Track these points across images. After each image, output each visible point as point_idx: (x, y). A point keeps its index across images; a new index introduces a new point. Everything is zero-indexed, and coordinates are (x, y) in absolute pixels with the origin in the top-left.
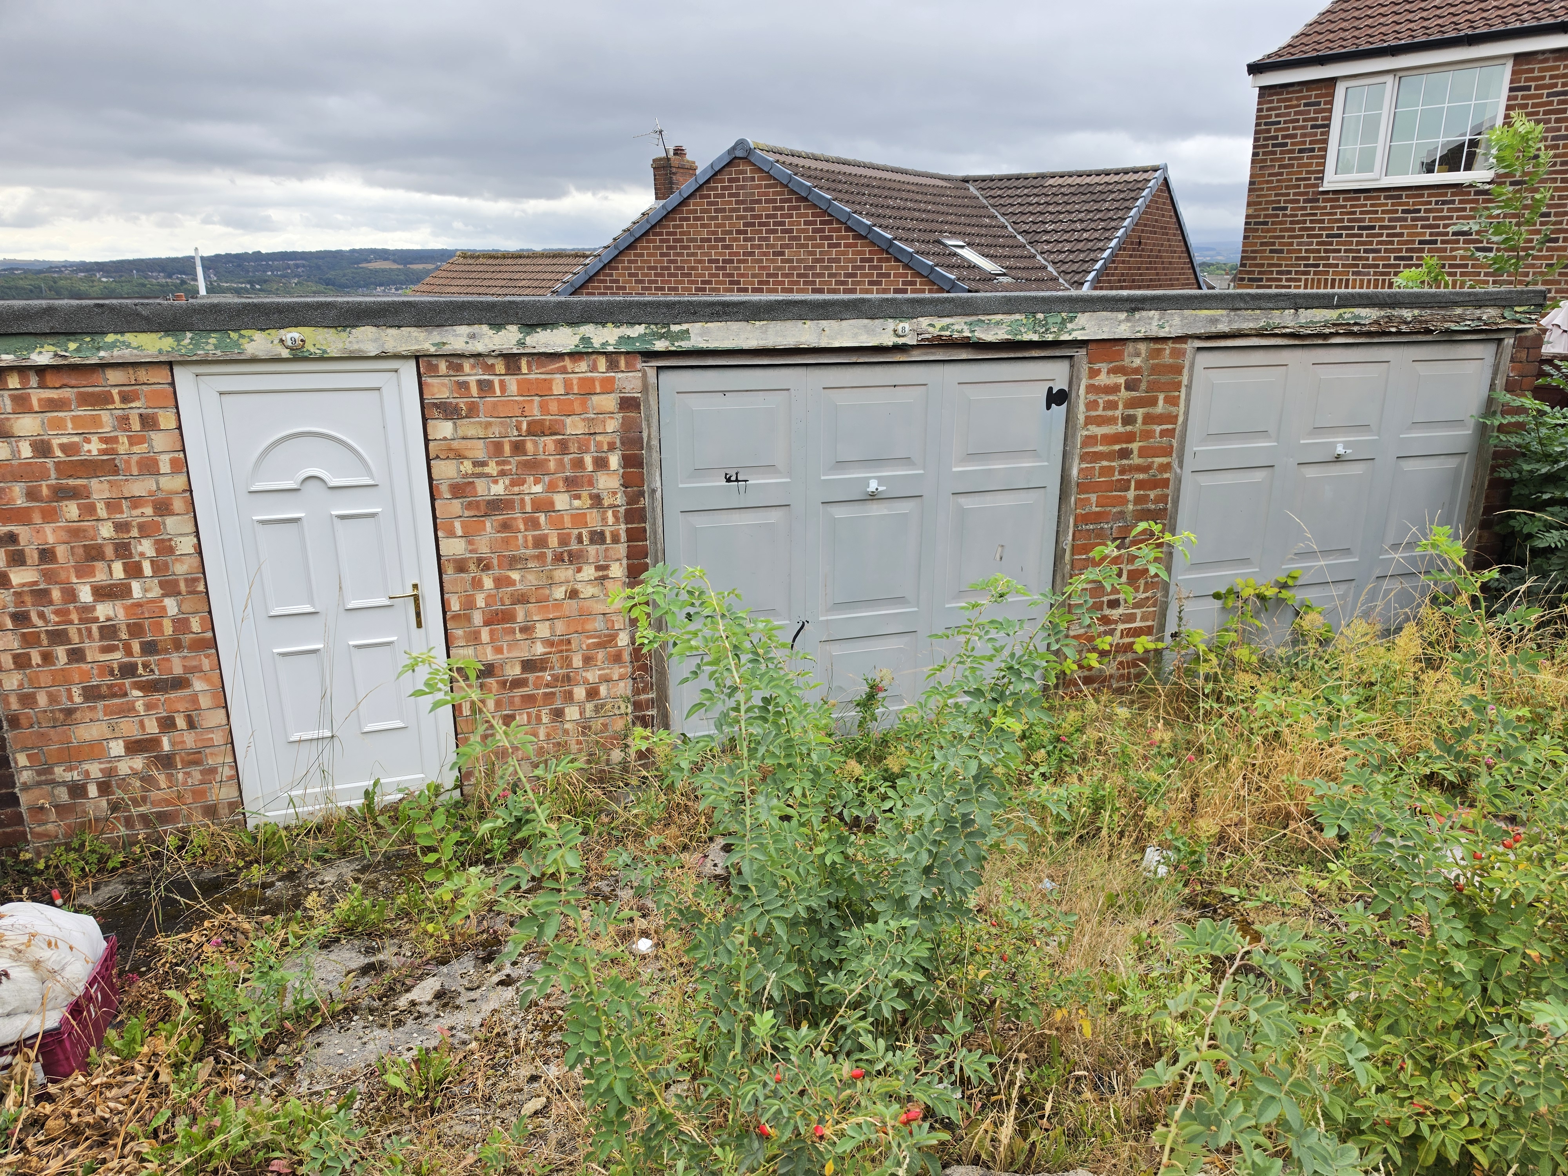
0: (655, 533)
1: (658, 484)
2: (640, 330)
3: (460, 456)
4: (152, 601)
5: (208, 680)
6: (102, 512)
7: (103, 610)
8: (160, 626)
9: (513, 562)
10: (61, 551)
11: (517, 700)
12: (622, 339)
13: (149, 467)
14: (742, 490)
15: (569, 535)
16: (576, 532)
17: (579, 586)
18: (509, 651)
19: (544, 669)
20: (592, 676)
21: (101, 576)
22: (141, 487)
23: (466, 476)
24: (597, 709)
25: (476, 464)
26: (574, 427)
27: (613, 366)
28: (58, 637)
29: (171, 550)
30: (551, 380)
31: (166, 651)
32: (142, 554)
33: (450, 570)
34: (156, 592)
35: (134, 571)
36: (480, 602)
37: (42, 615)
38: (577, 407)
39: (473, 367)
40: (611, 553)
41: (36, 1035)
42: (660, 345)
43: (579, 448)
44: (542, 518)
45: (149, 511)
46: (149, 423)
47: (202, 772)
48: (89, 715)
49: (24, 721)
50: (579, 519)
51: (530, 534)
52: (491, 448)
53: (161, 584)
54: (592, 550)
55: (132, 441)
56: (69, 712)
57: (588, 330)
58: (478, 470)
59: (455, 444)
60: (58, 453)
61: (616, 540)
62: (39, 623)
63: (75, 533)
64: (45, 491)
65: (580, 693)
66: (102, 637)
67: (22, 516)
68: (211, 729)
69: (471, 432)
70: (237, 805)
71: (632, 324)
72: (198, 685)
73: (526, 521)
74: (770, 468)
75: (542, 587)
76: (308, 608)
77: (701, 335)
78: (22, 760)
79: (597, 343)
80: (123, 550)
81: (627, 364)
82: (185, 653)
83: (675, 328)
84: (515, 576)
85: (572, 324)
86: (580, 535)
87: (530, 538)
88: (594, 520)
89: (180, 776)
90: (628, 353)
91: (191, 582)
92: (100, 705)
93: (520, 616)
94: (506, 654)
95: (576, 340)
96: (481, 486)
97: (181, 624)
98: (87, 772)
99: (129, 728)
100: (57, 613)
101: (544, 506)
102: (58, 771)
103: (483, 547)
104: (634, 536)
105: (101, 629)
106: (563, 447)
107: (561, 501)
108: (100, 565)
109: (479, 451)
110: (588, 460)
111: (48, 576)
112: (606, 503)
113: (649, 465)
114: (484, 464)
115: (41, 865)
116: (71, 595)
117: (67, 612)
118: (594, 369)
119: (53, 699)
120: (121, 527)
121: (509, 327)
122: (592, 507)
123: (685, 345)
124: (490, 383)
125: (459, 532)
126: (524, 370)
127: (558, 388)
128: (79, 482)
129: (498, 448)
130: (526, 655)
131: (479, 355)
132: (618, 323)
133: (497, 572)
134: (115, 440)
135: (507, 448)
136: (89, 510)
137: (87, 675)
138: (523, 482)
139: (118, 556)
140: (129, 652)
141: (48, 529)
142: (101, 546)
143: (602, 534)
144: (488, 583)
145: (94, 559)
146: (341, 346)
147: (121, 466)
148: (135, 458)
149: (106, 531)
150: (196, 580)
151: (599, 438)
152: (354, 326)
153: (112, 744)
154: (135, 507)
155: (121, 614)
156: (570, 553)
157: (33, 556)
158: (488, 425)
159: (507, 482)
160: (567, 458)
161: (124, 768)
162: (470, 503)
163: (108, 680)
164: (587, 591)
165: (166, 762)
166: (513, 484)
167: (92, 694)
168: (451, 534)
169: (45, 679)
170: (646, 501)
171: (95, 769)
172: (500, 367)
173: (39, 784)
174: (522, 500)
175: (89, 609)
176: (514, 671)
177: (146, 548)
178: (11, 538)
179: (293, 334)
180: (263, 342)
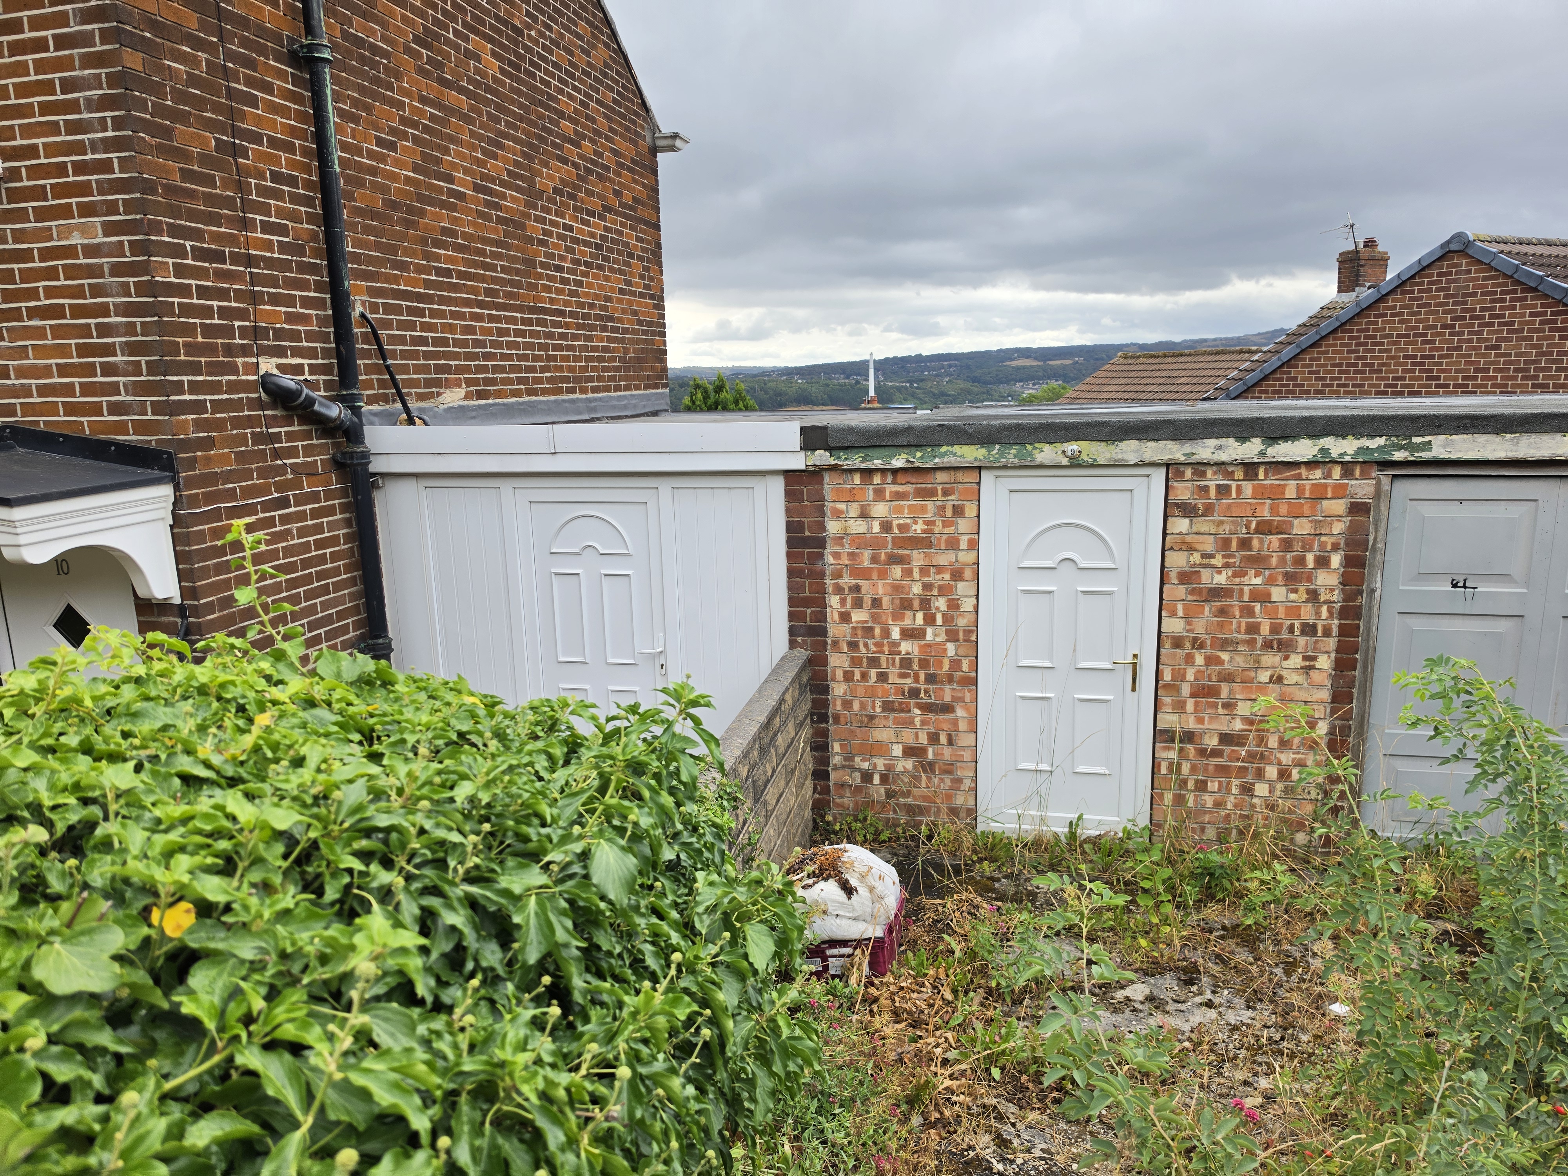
0: (1368, 630)
1: (1378, 585)
2: (1380, 441)
3: (1191, 549)
4: (939, 644)
5: (967, 709)
6: (916, 575)
7: (906, 647)
8: (940, 664)
9: (1225, 644)
10: (886, 601)
11: (1211, 768)
12: (1361, 450)
13: (953, 544)
14: (1469, 597)
15: (1281, 625)
16: (1289, 622)
17: (1284, 673)
18: (1210, 723)
19: (1239, 744)
20: (1286, 758)
21: (907, 622)
22: (945, 559)
23: (1194, 565)
24: (1286, 790)
25: (1205, 556)
26: (1301, 527)
27: (1348, 474)
28: (874, 662)
29: (957, 607)
30: (1285, 486)
31: (942, 683)
32: (937, 608)
33: (1167, 645)
34: (942, 637)
35: (930, 620)
36: (1190, 676)
37: (866, 645)
38: (1306, 510)
39: (1215, 473)
40: (1321, 645)
41: (869, 939)
42: (1399, 456)
43: (1303, 547)
44: (1258, 607)
45: (947, 576)
46: (958, 511)
47: (952, 781)
48: (884, 722)
49: (842, 719)
50: (1293, 611)
51: (1244, 621)
52: (1220, 543)
53: (947, 632)
54: (1302, 641)
55: (945, 525)
56: (871, 718)
57: (1328, 442)
58: (1205, 561)
59: (1189, 539)
60: (896, 530)
61: (1327, 633)
62: (864, 650)
63: (897, 588)
64: (883, 557)
65: (1272, 772)
66: (901, 667)
67: (864, 574)
68: (963, 748)
69: (1204, 528)
70: (972, 812)
71: (1372, 436)
72: (960, 712)
73: (1242, 609)
74: (1505, 577)
75: (1249, 669)
76: (1047, 664)
77: (1444, 446)
78: (836, 747)
79: (1334, 454)
80: (925, 604)
81: (1362, 473)
82: (955, 686)
83: (1416, 440)
84: (1225, 656)
85: (1313, 436)
86: (1292, 626)
87: (1243, 625)
88: (1307, 613)
89: (936, 780)
90: (1364, 462)
91: (968, 632)
92: (892, 716)
93: (1224, 694)
94: (1206, 725)
95: (1315, 451)
96: (1205, 575)
97: (955, 664)
98: (875, 765)
99: (907, 736)
100: (876, 644)
101: (1261, 596)
102: (857, 759)
103: (1200, 628)
104: (1347, 631)
105: (902, 660)
106: (1287, 546)
107: (1278, 593)
108: (909, 613)
109: (1209, 545)
110: (1310, 558)
111: (875, 618)
112: (1322, 598)
113: (1372, 566)
114: (1212, 556)
115: (837, 828)
116: (886, 633)
117: (882, 645)
118: (1328, 476)
119: (863, 706)
120: (927, 587)
121: (1254, 440)
122: (1307, 601)
123: (1425, 455)
124: (1228, 488)
125: (1180, 613)
126: (1261, 476)
127: (1291, 493)
128: (906, 552)
129: (1225, 543)
130: (1225, 729)
131: (1223, 463)
132: (1355, 437)
133: (1208, 651)
134: (933, 523)
135: (1234, 544)
136: (908, 572)
137: (886, 692)
138: (1245, 574)
139: (922, 608)
140: (917, 680)
141: (880, 584)
142: (911, 600)
143: (1314, 626)
144: (1199, 660)
145: (905, 608)
146: (1108, 456)
147: (934, 542)
148: (945, 537)
149: (917, 589)
150: (971, 631)
151: (1323, 539)
152: (1122, 440)
153: (895, 747)
154: (938, 573)
155: (916, 651)
156: (1280, 642)
157: (867, 602)
158: (1221, 523)
159: (1230, 573)
160: (1289, 556)
161: (899, 768)
162: (1194, 589)
163: (900, 698)
164: (1292, 678)
165: (929, 767)
166: (1235, 575)
167: (888, 707)
168: (1173, 614)
169: (860, 692)
170: (1363, 600)
171: (880, 763)
172: (1239, 474)
173: (844, 767)
174: (1242, 590)
175: (896, 644)
176: (1212, 742)
177: (941, 603)
178: (857, 589)
179: (1072, 447)
180: (1047, 453)
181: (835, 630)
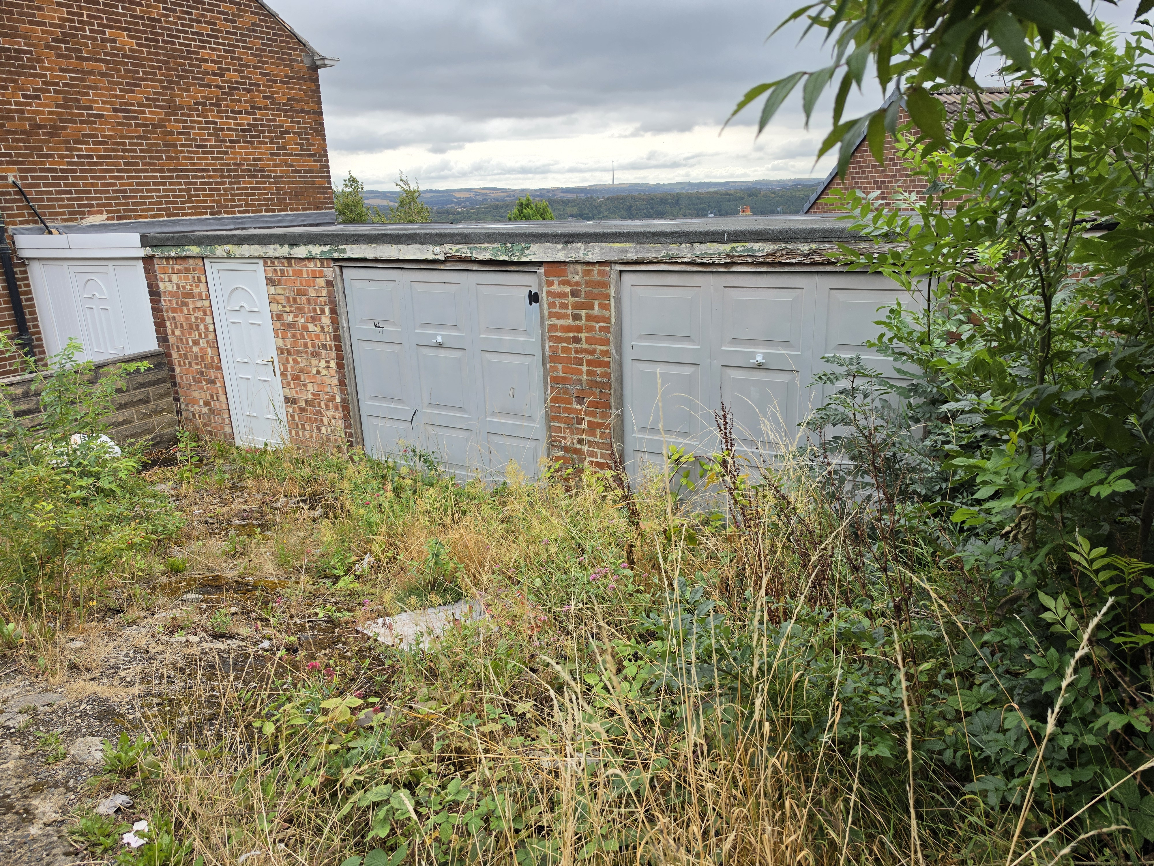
0: (347, 348)
2: (327, 248)
3: (278, 302)
4: (205, 348)
5: (221, 383)
6: (192, 312)
7: (195, 349)
8: (207, 358)
9: (298, 353)
10: (184, 325)
11: (305, 418)
12: (323, 252)
13: (201, 296)
14: (384, 333)
15: (315, 344)
16: (317, 343)
17: (320, 369)
18: (302, 394)
19: (312, 406)
20: (329, 413)
21: (193, 336)
22: (199, 304)
23: (281, 311)
25: (284, 306)
26: (312, 292)
27: (322, 265)
28: (186, 356)
29: (208, 329)
30: (302, 270)
31: (210, 368)
32: (201, 330)
33: (280, 353)
34: (206, 345)
35: (200, 335)
36: (289, 369)
37: (182, 348)
39: (278, 263)
40: (330, 355)
42: (336, 256)
43: (314, 303)
44: (305, 334)
45: (202, 313)
46: (200, 280)
47: (222, 419)
48: (195, 388)
49: (181, 386)
50: (318, 337)
51: (302, 341)
53: (207, 342)
54: (323, 352)
55: (196, 286)
56: (191, 385)
57: (310, 247)
58: (284, 309)
59: (276, 297)
60: (181, 289)
61: (331, 350)
62: (182, 350)
63: (187, 319)
64: (180, 302)
65: (325, 421)
66: (195, 359)
67: (176, 311)
68: (223, 403)
69: (280, 292)
70: (231, 436)
71: (325, 245)
72: (218, 384)
73: (300, 335)
74: (391, 322)
75: (308, 367)
76: (246, 360)
77: (350, 251)
78: (182, 400)
79: (313, 254)
80: (197, 326)
81: (327, 264)
82: (214, 370)
83: (340, 247)
84: (299, 359)
85: (305, 244)
86: (318, 345)
87: (302, 343)
88: (322, 338)
89: (217, 419)
90: (326, 259)
92: (197, 385)
93: (302, 379)
94: (299, 395)
95: (306, 252)
96: (285, 316)
97: (212, 358)
98: (195, 409)
99: (203, 395)
100: (185, 347)
102: (190, 406)
103: (288, 344)
104: (338, 348)
105: (195, 356)
106: (309, 302)
107: (311, 327)
108: (193, 332)
109: (283, 300)
110: (318, 309)
111: (182, 333)
112: (326, 331)
113: (341, 314)
116: (187, 342)
117: (187, 348)
118: (316, 266)
119: (187, 379)
120: (196, 318)
121: (285, 246)
122: (321, 332)
123: (346, 256)
125: (281, 336)
126: (294, 265)
127: (305, 275)
128: (186, 300)
129: (288, 299)
130: (306, 397)
131: (278, 258)
132: (320, 245)
133: (293, 356)
134: (192, 285)
135: (291, 300)
136: (189, 311)
137: (193, 372)
138: (298, 316)
139: (196, 329)
140: (201, 367)
141: (181, 316)
142: (192, 325)
143: (326, 345)
144: (291, 361)
145: (191, 329)
146: (239, 252)
147: (195, 295)
148: (197, 293)
149: (193, 319)
150: (215, 343)
151: (320, 299)
152: (242, 244)
153: (200, 400)
154: (199, 311)
155: (199, 351)
156: (316, 353)
157: (179, 325)
158: (285, 289)
159: (293, 316)
160: (311, 307)
161: (204, 411)
162: (283, 324)
163: (198, 376)
164: (324, 372)
165: (212, 412)
166: (295, 317)
167: (195, 380)
168: (279, 337)
169: (185, 371)
170: (341, 332)
171: (197, 409)
172: (286, 264)
173: (186, 410)
174: (298, 325)
175: (191, 348)
176: (303, 404)
177: (202, 327)
178: (174, 318)
179: (227, 247)
180: (220, 250)
181: (172, 339)
